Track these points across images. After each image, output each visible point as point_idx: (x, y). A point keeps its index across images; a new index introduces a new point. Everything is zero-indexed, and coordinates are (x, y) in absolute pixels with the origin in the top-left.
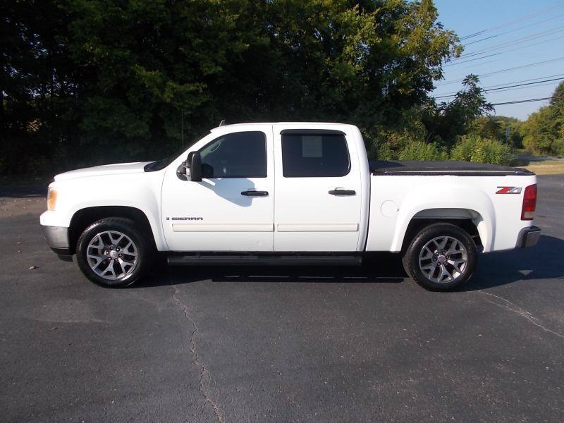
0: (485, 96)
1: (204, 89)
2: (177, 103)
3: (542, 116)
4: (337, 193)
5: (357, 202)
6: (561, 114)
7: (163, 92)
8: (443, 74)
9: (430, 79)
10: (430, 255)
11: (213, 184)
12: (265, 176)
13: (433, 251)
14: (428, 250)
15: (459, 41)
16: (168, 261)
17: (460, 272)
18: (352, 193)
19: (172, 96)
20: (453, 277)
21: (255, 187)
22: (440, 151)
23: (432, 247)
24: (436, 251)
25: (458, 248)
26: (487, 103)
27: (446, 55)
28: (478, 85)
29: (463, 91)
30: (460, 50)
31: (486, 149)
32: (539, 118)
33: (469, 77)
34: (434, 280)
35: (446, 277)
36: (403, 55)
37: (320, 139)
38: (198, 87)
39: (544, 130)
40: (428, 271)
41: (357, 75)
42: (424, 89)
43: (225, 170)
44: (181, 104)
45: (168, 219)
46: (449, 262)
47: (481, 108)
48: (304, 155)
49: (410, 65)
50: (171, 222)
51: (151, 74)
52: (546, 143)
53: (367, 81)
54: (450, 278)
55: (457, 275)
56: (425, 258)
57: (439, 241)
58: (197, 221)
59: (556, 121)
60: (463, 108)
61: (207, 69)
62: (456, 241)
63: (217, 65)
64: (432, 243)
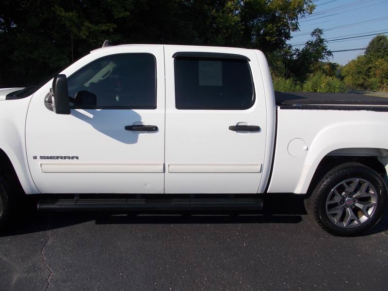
0: (327, 45)
1: (114, 29)
2: (91, 40)
3: (359, 62)
4: (239, 128)
5: (262, 139)
6: (372, 61)
7: (80, 30)
8: (298, 26)
9: (289, 30)
10: (337, 199)
11: (91, 116)
12: (154, 107)
13: (340, 194)
14: (337, 193)
15: (311, 2)
16: (38, 206)
17: (367, 216)
18: (256, 129)
19: (88, 34)
20: (359, 221)
21: (142, 121)
22: (296, 84)
23: (341, 189)
24: (344, 193)
25: (367, 191)
26: (328, 50)
27: (302, 12)
28: (322, 37)
29: (311, 41)
30: (312, 8)
31: (329, 84)
32: (356, 63)
33: (316, 30)
34: (340, 225)
35: (352, 221)
36: (270, 10)
37: (219, 64)
38: (109, 27)
39: (360, 72)
40: (334, 215)
41: (236, 24)
42: (284, 38)
43: (117, 98)
44: (95, 41)
45: (35, 158)
46: (357, 205)
47: (323, 54)
48: (201, 84)
49: (274, 19)
50: (39, 161)
51: (69, 15)
52: (361, 81)
53: (242, 30)
54: (356, 222)
55: (364, 218)
56: (332, 202)
57: (349, 183)
58: (71, 161)
59: (369, 66)
60: (311, 53)
61: (117, 13)
62: (367, 184)
63: (126, 10)
64: (342, 185)
